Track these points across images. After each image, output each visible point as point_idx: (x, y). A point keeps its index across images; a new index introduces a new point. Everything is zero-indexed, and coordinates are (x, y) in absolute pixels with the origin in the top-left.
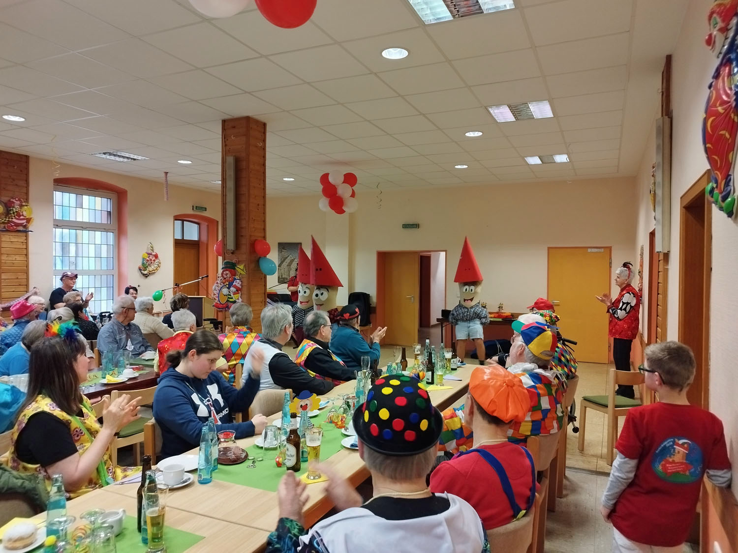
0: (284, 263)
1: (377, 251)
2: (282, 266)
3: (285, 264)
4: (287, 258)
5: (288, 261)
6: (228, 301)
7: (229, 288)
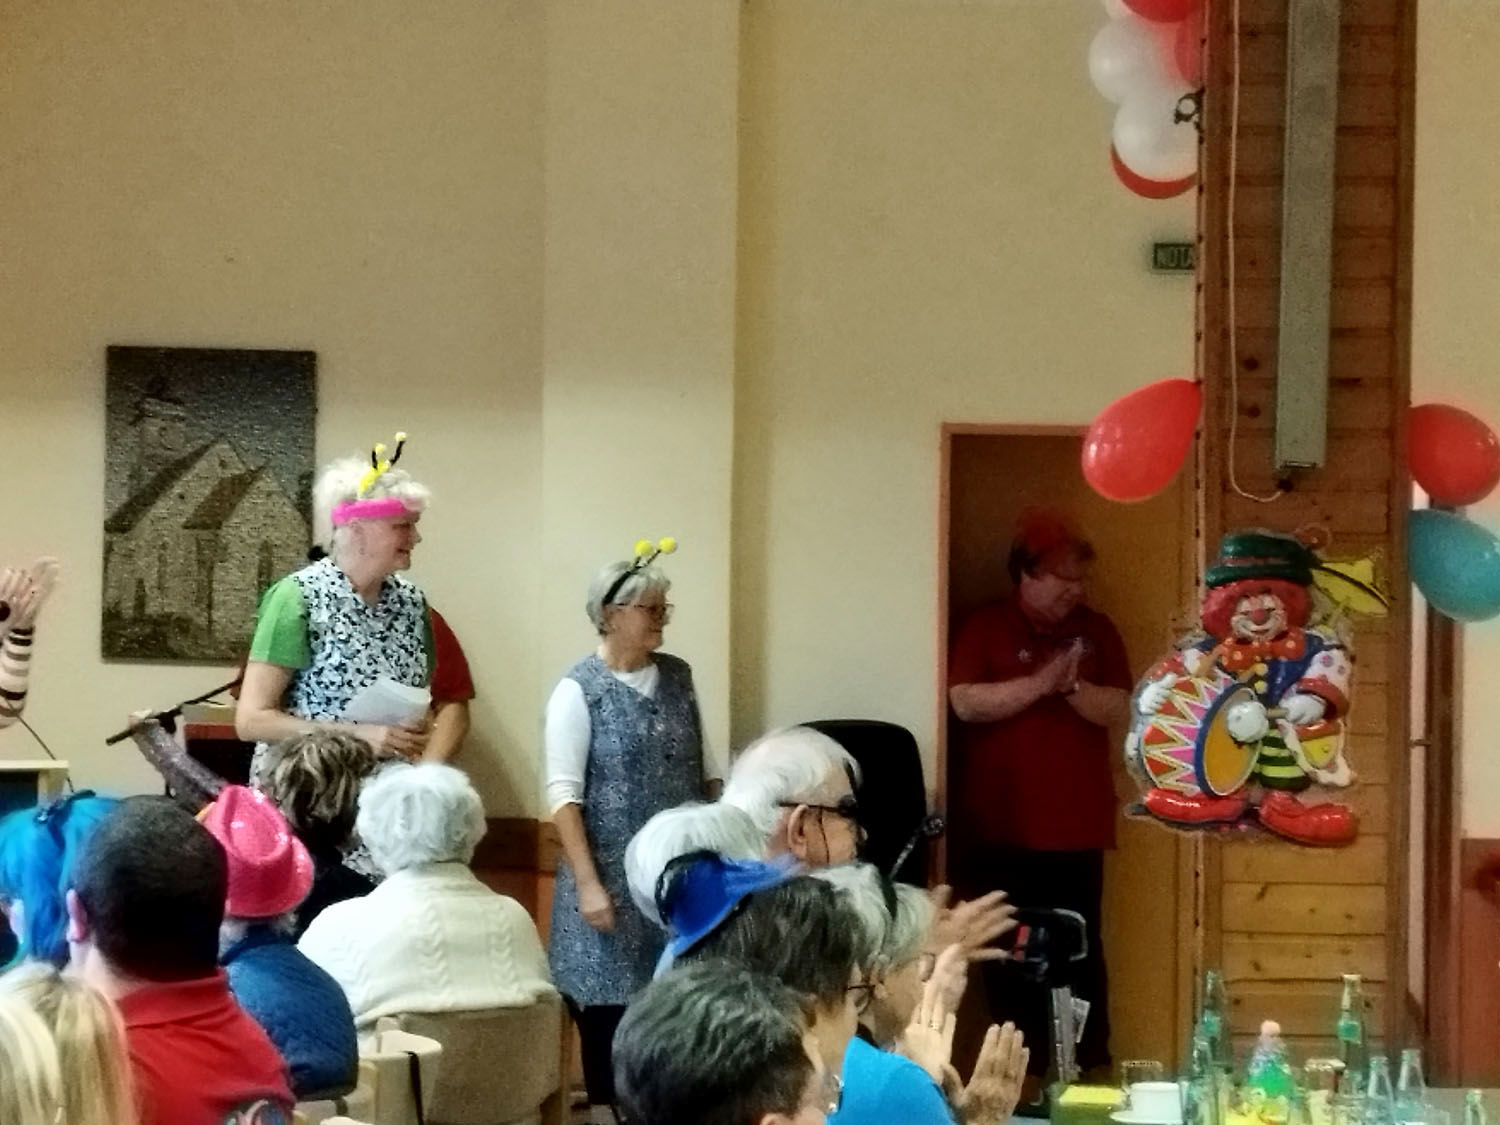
0: (161, 508)
1: (945, 427)
2: (145, 528)
3: (169, 512)
4: (184, 465)
5: (195, 487)
6: (1255, 778)
7: (1269, 700)
